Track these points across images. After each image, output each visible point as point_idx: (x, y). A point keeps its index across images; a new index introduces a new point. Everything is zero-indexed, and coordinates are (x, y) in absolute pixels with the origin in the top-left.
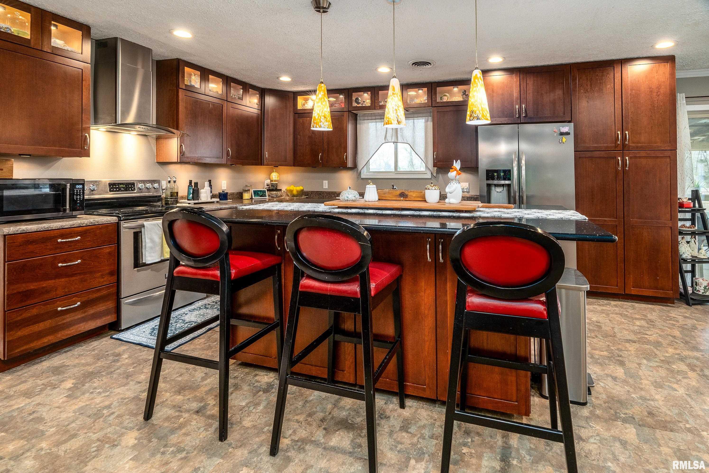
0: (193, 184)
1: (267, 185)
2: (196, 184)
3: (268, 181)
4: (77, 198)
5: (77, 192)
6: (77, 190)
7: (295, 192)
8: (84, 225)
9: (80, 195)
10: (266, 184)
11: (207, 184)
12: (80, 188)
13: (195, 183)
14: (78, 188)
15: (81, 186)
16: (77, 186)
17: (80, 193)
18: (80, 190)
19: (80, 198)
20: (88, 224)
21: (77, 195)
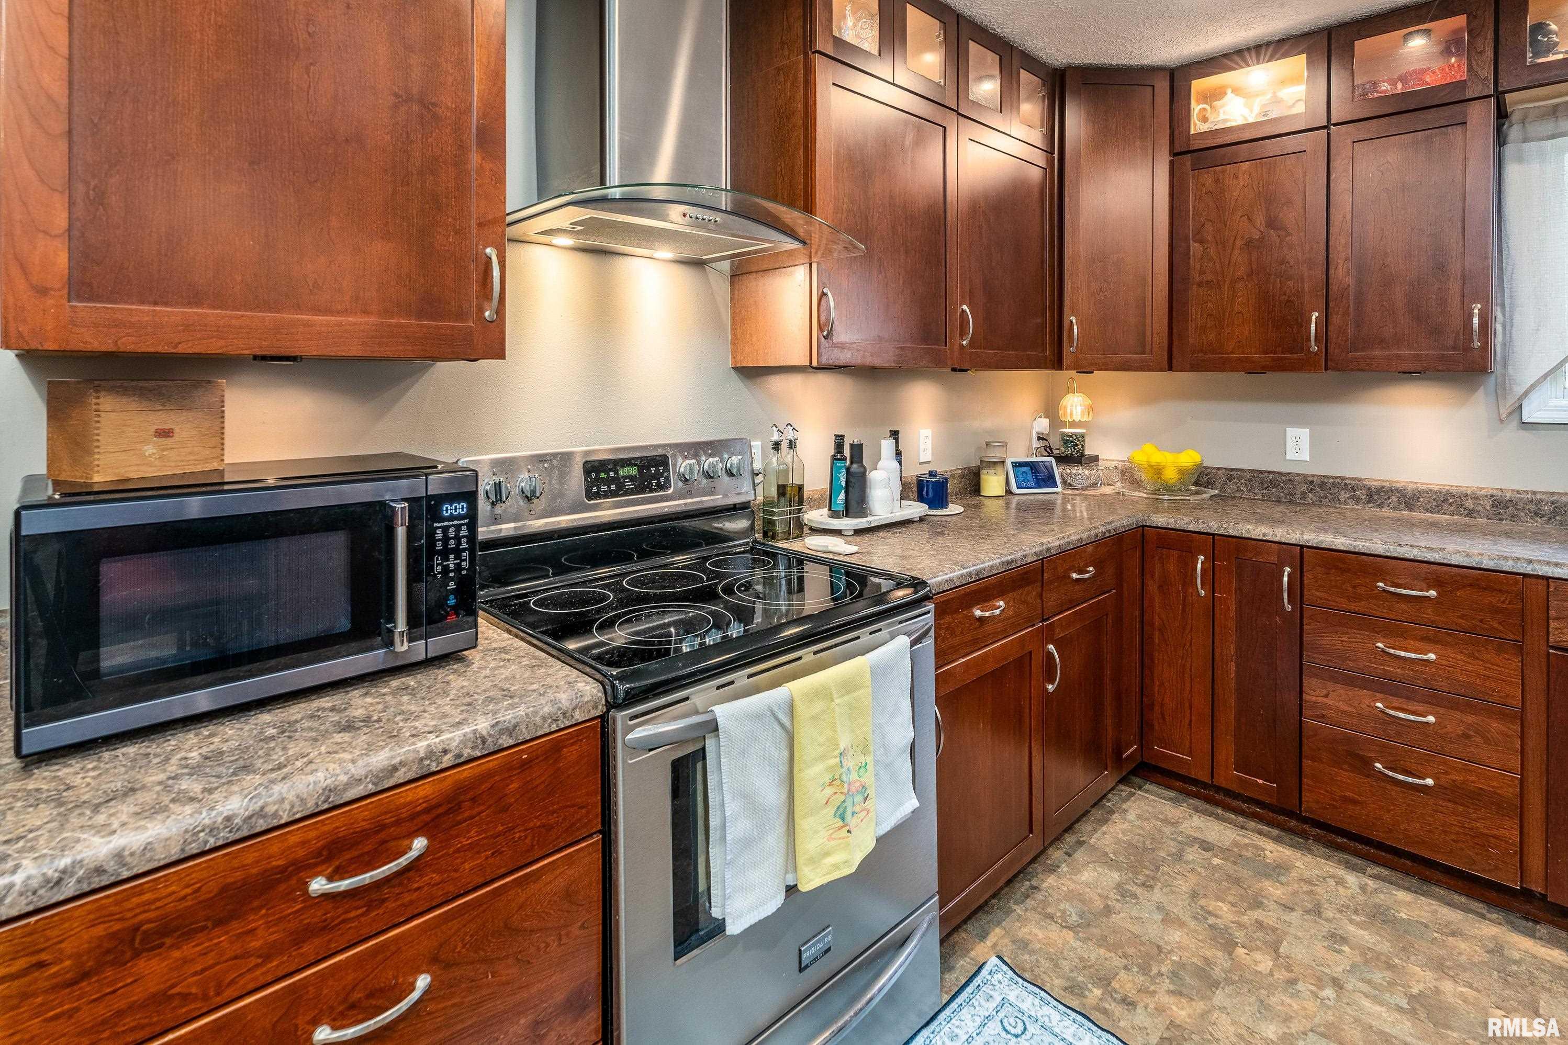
0: (847, 452)
1: (1039, 439)
2: (857, 449)
3: (1043, 425)
4: (446, 570)
5: (446, 539)
6: (445, 530)
7: (1171, 475)
8: (447, 761)
9: (458, 552)
10: (1035, 436)
11: (887, 446)
12: (460, 517)
13: (852, 445)
14: (452, 518)
15: (460, 508)
16: (448, 510)
17: (458, 538)
18: (458, 528)
19: (458, 567)
20: (467, 753)
21: (445, 554)
